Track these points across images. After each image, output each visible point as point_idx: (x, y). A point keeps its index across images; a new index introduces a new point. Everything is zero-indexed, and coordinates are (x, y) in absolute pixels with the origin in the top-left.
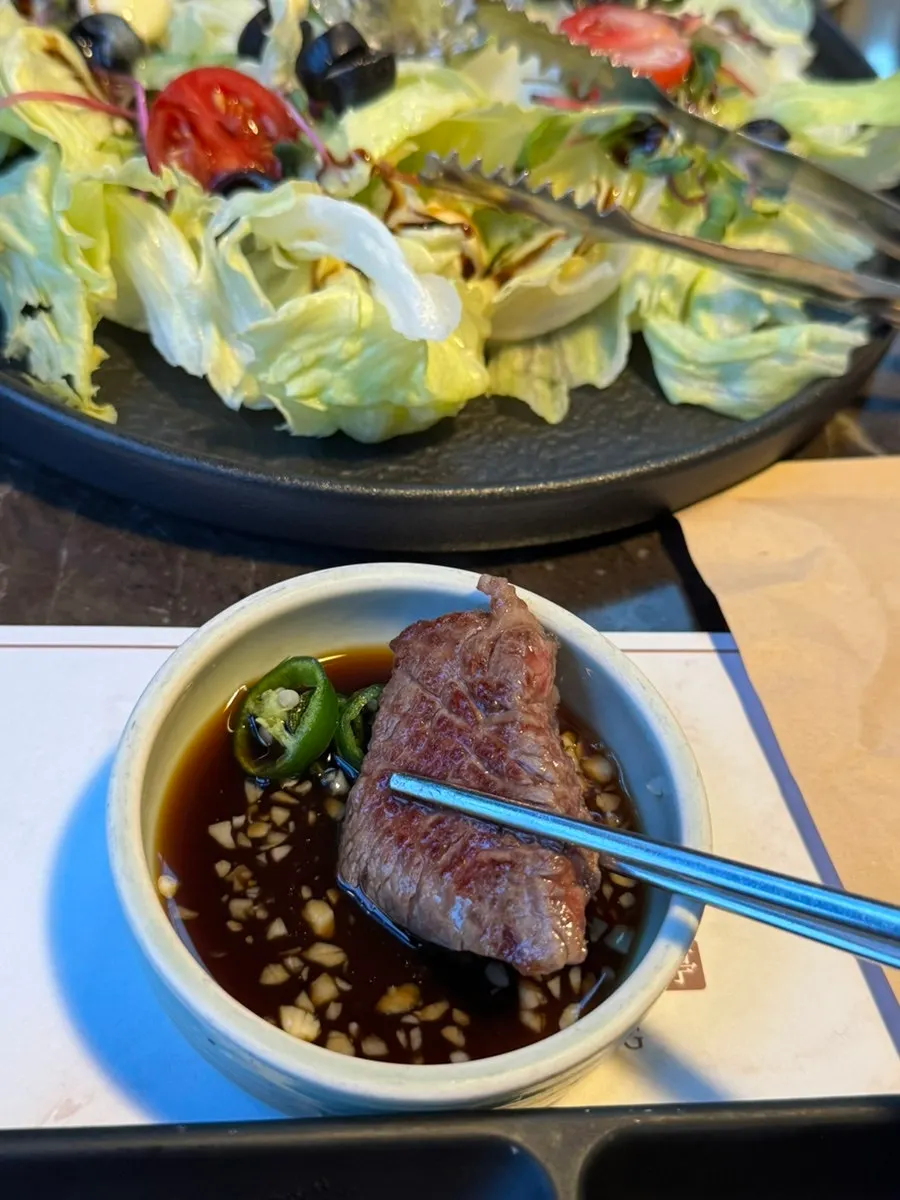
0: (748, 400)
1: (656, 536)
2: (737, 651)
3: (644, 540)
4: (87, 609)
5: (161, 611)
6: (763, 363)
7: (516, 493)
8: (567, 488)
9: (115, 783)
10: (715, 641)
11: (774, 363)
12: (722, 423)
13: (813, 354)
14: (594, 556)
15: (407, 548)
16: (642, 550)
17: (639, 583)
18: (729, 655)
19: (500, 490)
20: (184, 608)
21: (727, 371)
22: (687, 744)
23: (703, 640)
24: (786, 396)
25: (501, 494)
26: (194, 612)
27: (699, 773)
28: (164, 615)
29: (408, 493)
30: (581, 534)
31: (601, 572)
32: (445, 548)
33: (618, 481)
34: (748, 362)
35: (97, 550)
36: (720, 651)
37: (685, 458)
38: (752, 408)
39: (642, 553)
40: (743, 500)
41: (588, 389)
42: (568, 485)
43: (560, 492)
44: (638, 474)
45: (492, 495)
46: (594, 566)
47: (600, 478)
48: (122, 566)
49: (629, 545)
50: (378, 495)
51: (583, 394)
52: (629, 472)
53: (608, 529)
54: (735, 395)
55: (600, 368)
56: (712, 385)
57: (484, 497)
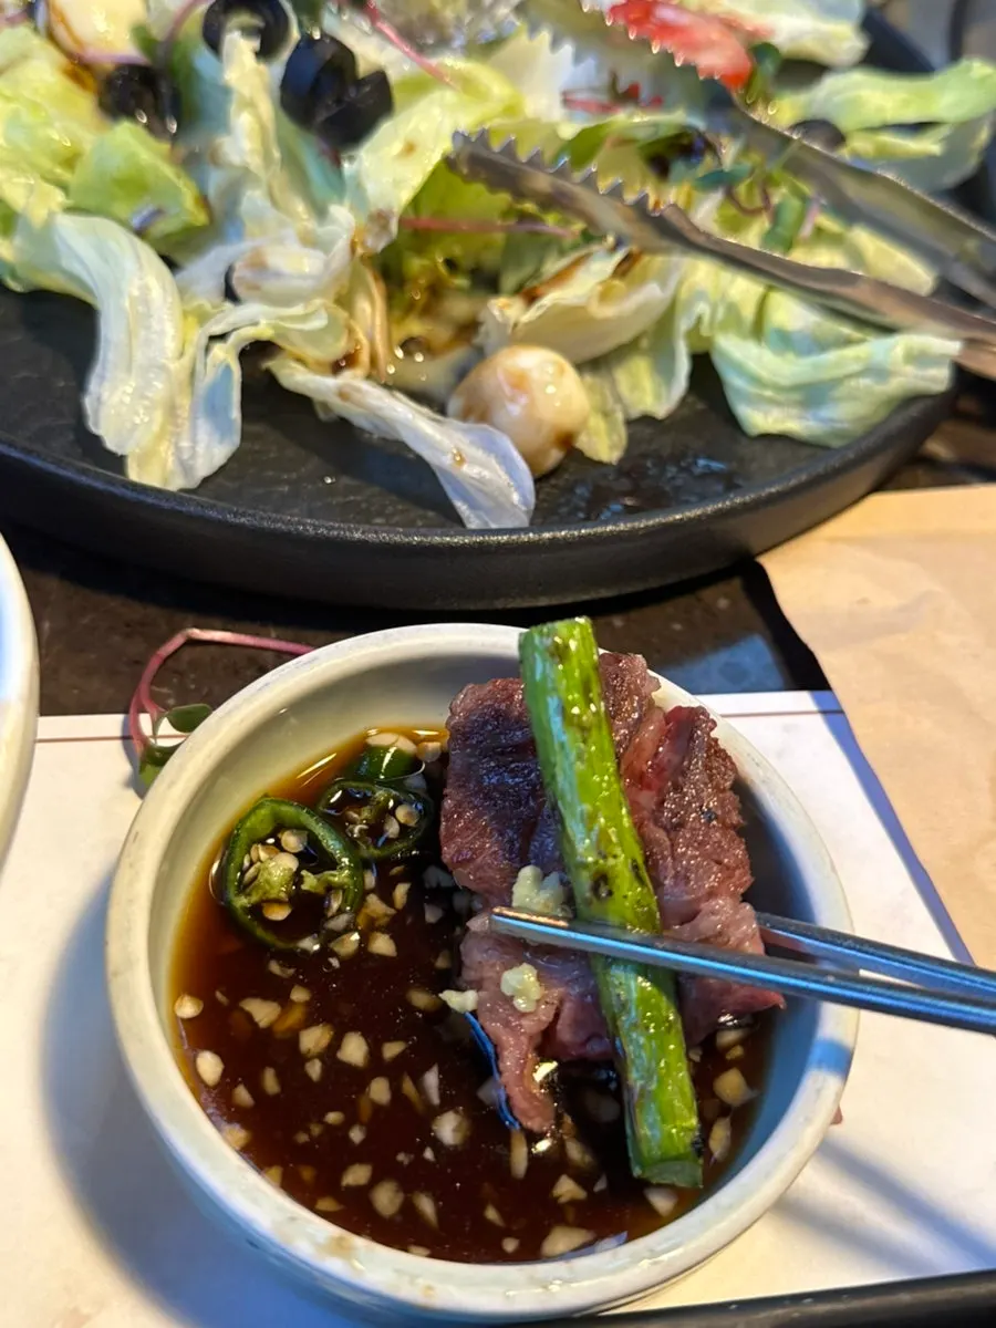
0: (839, 425)
1: (737, 583)
2: (841, 712)
3: (722, 587)
4: (76, 692)
5: (165, 690)
6: (853, 383)
7: (580, 537)
8: (640, 529)
9: (115, 915)
10: (818, 702)
11: (864, 382)
12: (805, 452)
13: (910, 369)
14: (669, 608)
15: (455, 606)
16: (723, 599)
17: (725, 637)
18: (834, 715)
19: (563, 533)
20: (193, 687)
21: (811, 395)
22: (816, 832)
23: (803, 700)
24: (876, 419)
25: (565, 538)
26: (205, 691)
27: (833, 869)
28: (169, 696)
29: (456, 540)
30: (654, 583)
31: (677, 627)
32: (499, 604)
33: (698, 519)
34: (837, 382)
35: (85, 621)
36: (824, 712)
37: (773, 490)
38: (838, 434)
39: (723, 603)
40: (833, 540)
41: (647, 419)
42: (642, 526)
43: (632, 534)
44: (720, 510)
45: (553, 540)
46: (671, 619)
47: (678, 517)
48: (116, 639)
49: (707, 594)
50: (419, 543)
51: (641, 425)
52: (710, 509)
53: (685, 576)
54: (823, 420)
55: (658, 397)
56: (794, 411)
57: (544, 544)
